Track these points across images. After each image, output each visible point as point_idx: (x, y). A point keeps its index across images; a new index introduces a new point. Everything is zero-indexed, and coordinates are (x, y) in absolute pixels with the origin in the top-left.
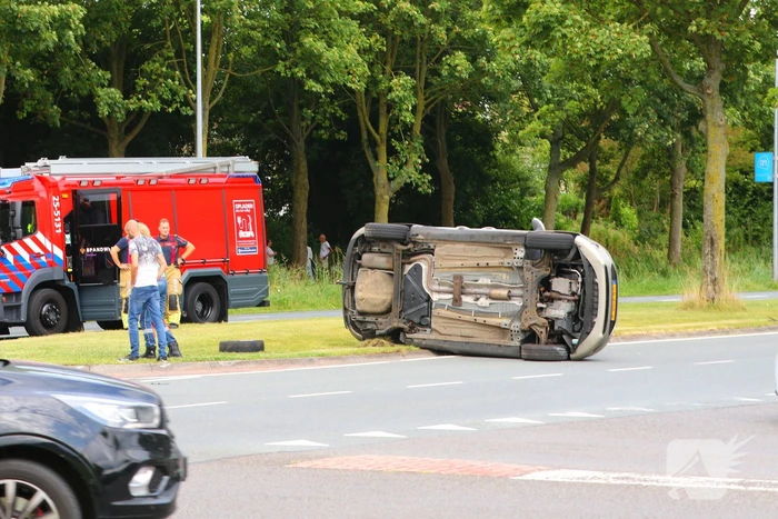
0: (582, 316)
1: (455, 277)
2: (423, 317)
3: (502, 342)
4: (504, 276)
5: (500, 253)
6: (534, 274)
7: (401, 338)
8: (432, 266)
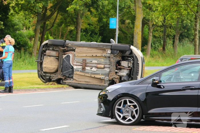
0: (132, 75)
1: (83, 60)
2: (70, 74)
3: (101, 84)
4: (102, 60)
5: (101, 51)
6: (114, 60)
7: (61, 82)
8: (74, 56)
